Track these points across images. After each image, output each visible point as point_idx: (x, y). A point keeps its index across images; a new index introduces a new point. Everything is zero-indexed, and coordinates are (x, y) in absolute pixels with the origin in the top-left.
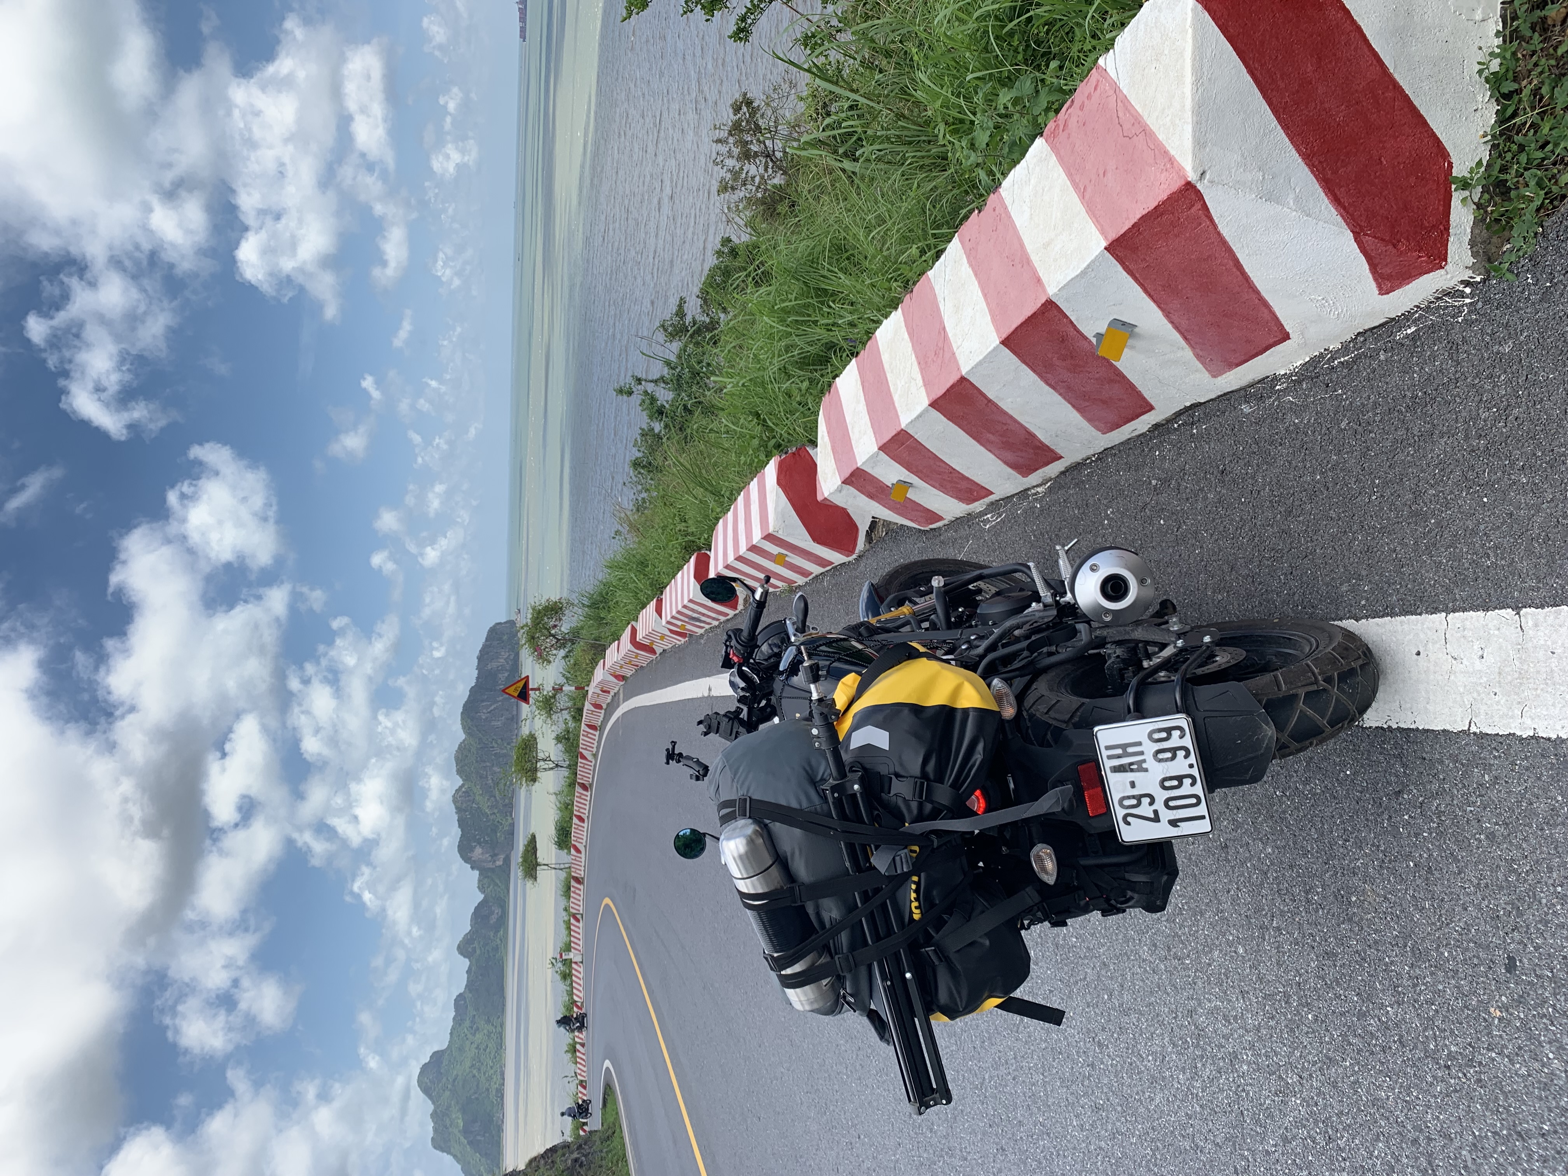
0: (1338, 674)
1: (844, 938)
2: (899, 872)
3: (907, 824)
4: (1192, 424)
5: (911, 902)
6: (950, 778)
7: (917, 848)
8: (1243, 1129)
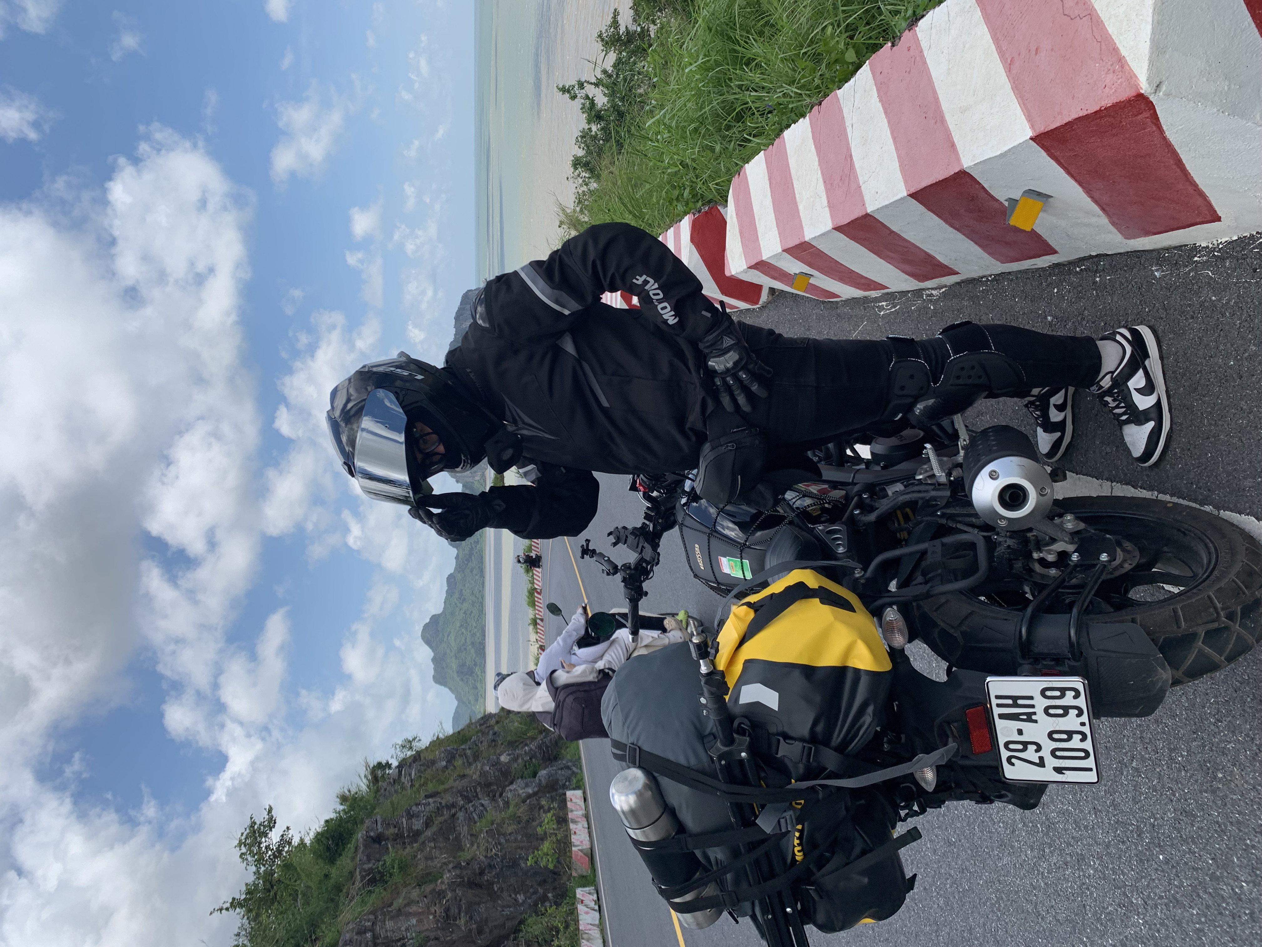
0: (1241, 609)
1: (729, 876)
2: (783, 830)
3: (793, 781)
4: (1096, 272)
5: (794, 846)
6: (836, 739)
7: (803, 802)
8: (1084, 919)
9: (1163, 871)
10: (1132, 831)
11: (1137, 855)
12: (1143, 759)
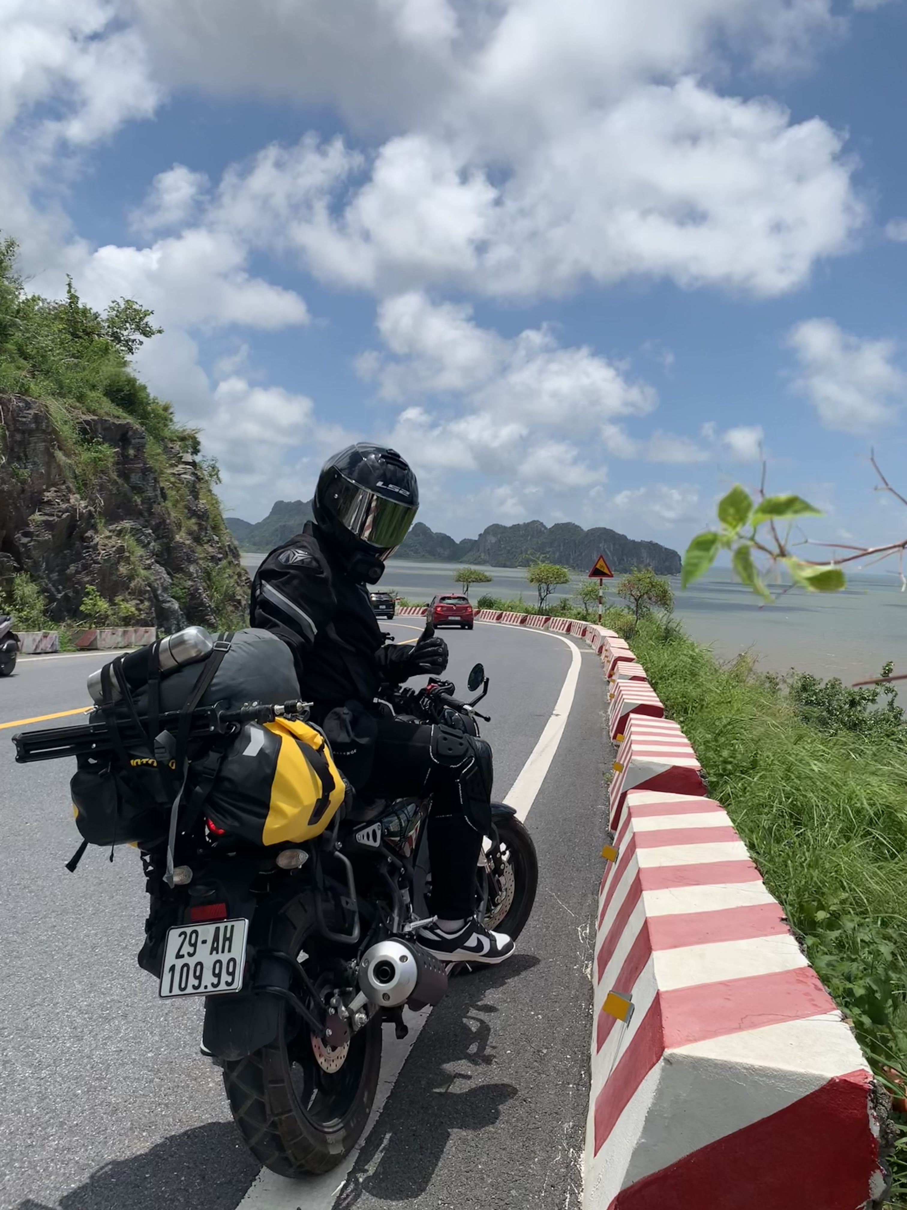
2: (155, 751)
4: (577, 1085)
5: (141, 759)
9: (68, 1092)
10: (101, 1074)
11: (81, 1075)
12: (159, 1086)
